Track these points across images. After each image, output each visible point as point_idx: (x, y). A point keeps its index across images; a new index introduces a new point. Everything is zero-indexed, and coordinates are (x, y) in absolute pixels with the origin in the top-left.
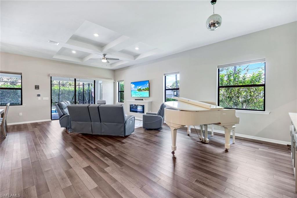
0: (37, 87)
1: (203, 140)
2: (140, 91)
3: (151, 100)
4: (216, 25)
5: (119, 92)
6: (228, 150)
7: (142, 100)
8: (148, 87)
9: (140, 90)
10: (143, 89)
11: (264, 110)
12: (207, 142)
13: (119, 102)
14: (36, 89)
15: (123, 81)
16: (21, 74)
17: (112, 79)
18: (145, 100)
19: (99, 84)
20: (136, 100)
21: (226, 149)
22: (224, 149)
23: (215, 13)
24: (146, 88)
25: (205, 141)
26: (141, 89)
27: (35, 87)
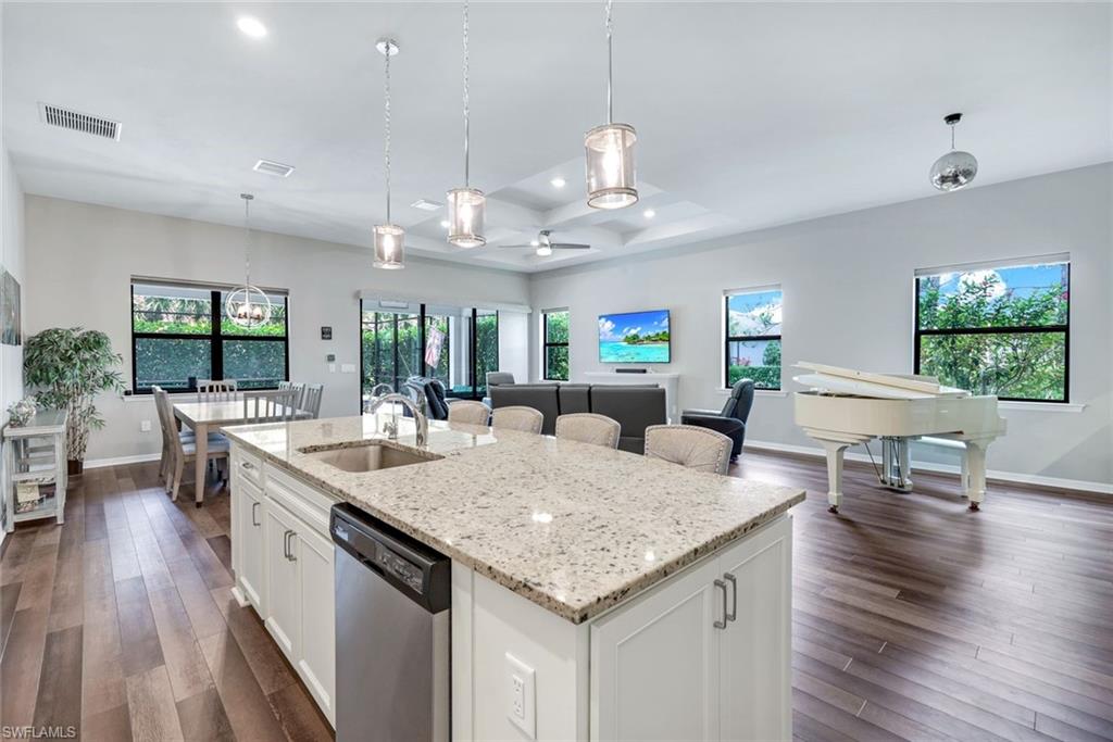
0: (326, 333)
1: (892, 484)
2: (635, 343)
3: (674, 371)
4: (962, 179)
5: (545, 345)
6: (979, 507)
7: (644, 371)
8: (667, 330)
9: (634, 340)
10: (648, 338)
11: (1066, 400)
12: (906, 489)
13: (545, 378)
14: (323, 338)
15: (566, 309)
16: (286, 293)
17: (521, 304)
18: (657, 372)
19: (463, 319)
20: (618, 371)
21: (973, 503)
22: (965, 503)
23: (957, 149)
24: (658, 335)
25: (902, 486)
26: (641, 337)
27: (323, 333)
